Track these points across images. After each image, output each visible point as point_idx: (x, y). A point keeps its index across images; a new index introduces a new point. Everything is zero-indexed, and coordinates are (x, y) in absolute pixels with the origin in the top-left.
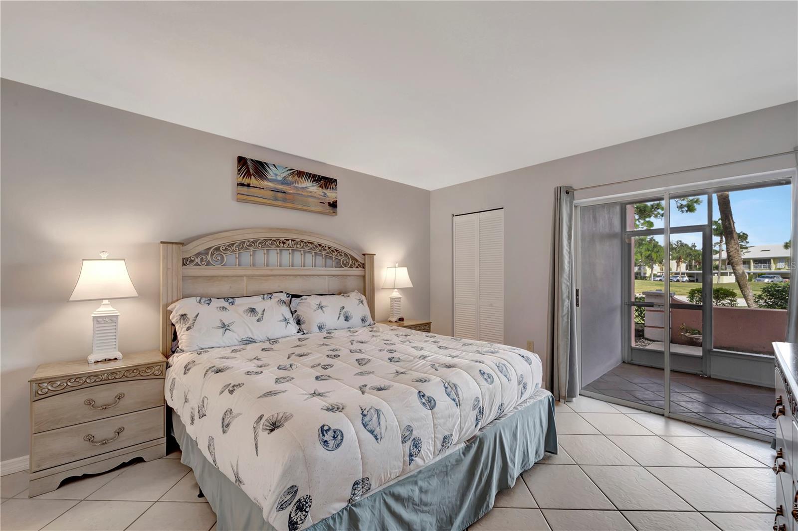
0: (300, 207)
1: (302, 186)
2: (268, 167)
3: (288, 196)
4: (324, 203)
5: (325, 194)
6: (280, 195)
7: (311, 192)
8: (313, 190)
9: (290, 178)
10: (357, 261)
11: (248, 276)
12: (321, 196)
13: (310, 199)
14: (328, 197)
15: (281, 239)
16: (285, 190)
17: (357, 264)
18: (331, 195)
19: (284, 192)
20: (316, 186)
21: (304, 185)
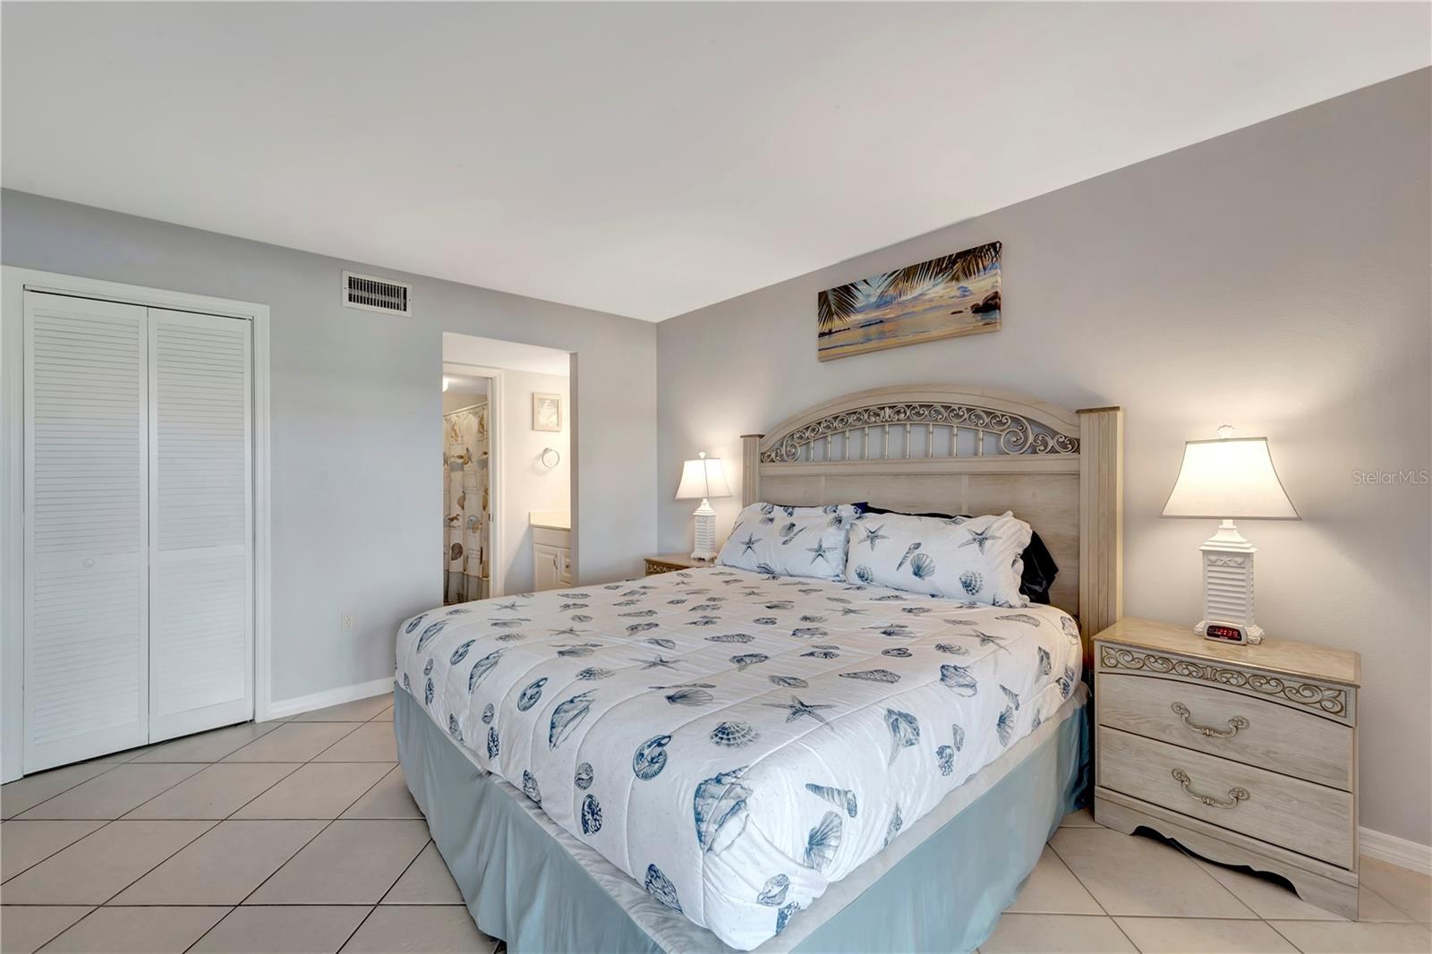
0: (910, 338)
1: (913, 295)
2: (856, 288)
3: (887, 327)
4: (961, 312)
5: (965, 290)
6: (873, 329)
7: (931, 300)
8: (937, 293)
9: (891, 291)
10: (1054, 433)
11: (825, 475)
12: (954, 300)
13: (930, 315)
14: (972, 294)
15: (871, 408)
16: (882, 318)
17: (1051, 443)
18: (979, 287)
19: (881, 322)
20: (942, 281)
21: (917, 292)
